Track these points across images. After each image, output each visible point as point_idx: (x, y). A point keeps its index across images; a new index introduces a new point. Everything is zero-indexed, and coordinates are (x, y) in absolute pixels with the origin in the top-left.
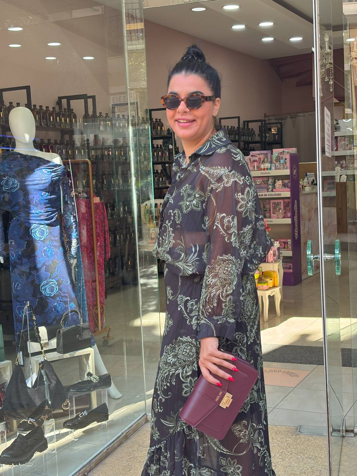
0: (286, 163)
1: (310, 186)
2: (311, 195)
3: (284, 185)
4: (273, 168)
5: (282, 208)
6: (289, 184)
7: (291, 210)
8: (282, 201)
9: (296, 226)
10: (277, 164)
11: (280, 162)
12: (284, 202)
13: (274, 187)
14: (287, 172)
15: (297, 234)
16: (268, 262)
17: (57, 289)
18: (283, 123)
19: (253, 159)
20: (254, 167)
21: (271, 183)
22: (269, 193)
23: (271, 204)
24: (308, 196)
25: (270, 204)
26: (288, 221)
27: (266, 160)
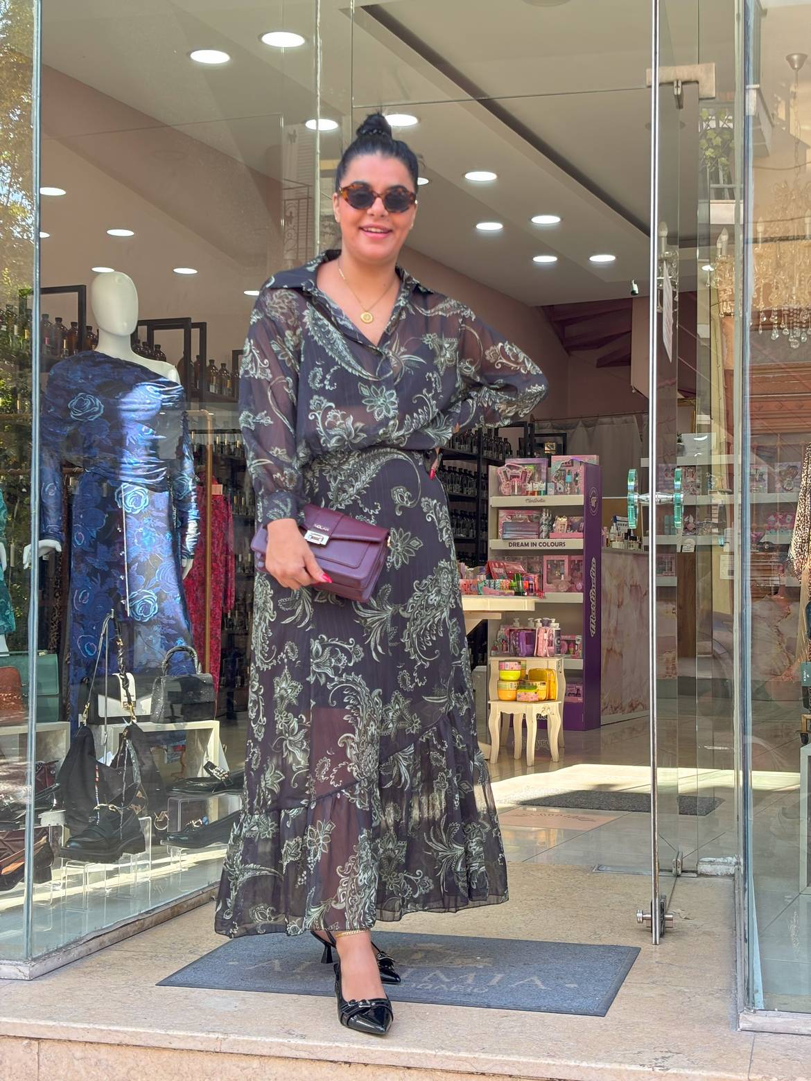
0: (576, 482)
1: (623, 541)
2: (623, 556)
3: (571, 527)
4: (551, 491)
5: (566, 571)
6: (582, 525)
7: (584, 577)
8: (566, 558)
9: (593, 609)
10: (559, 485)
11: (564, 479)
12: (571, 562)
13: (551, 529)
14: (578, 500)
15: (594, 627)
16: (537, 656)
17: (155, 609)
18: (568, 436)
19: (510, 472)
20: (513, 487)
21: (546, 520)
22: (540, 540)
23: (545, 563)
24: (618, 555)
25: (541, 563)
26: (578, 598)
27: (537, 476)
